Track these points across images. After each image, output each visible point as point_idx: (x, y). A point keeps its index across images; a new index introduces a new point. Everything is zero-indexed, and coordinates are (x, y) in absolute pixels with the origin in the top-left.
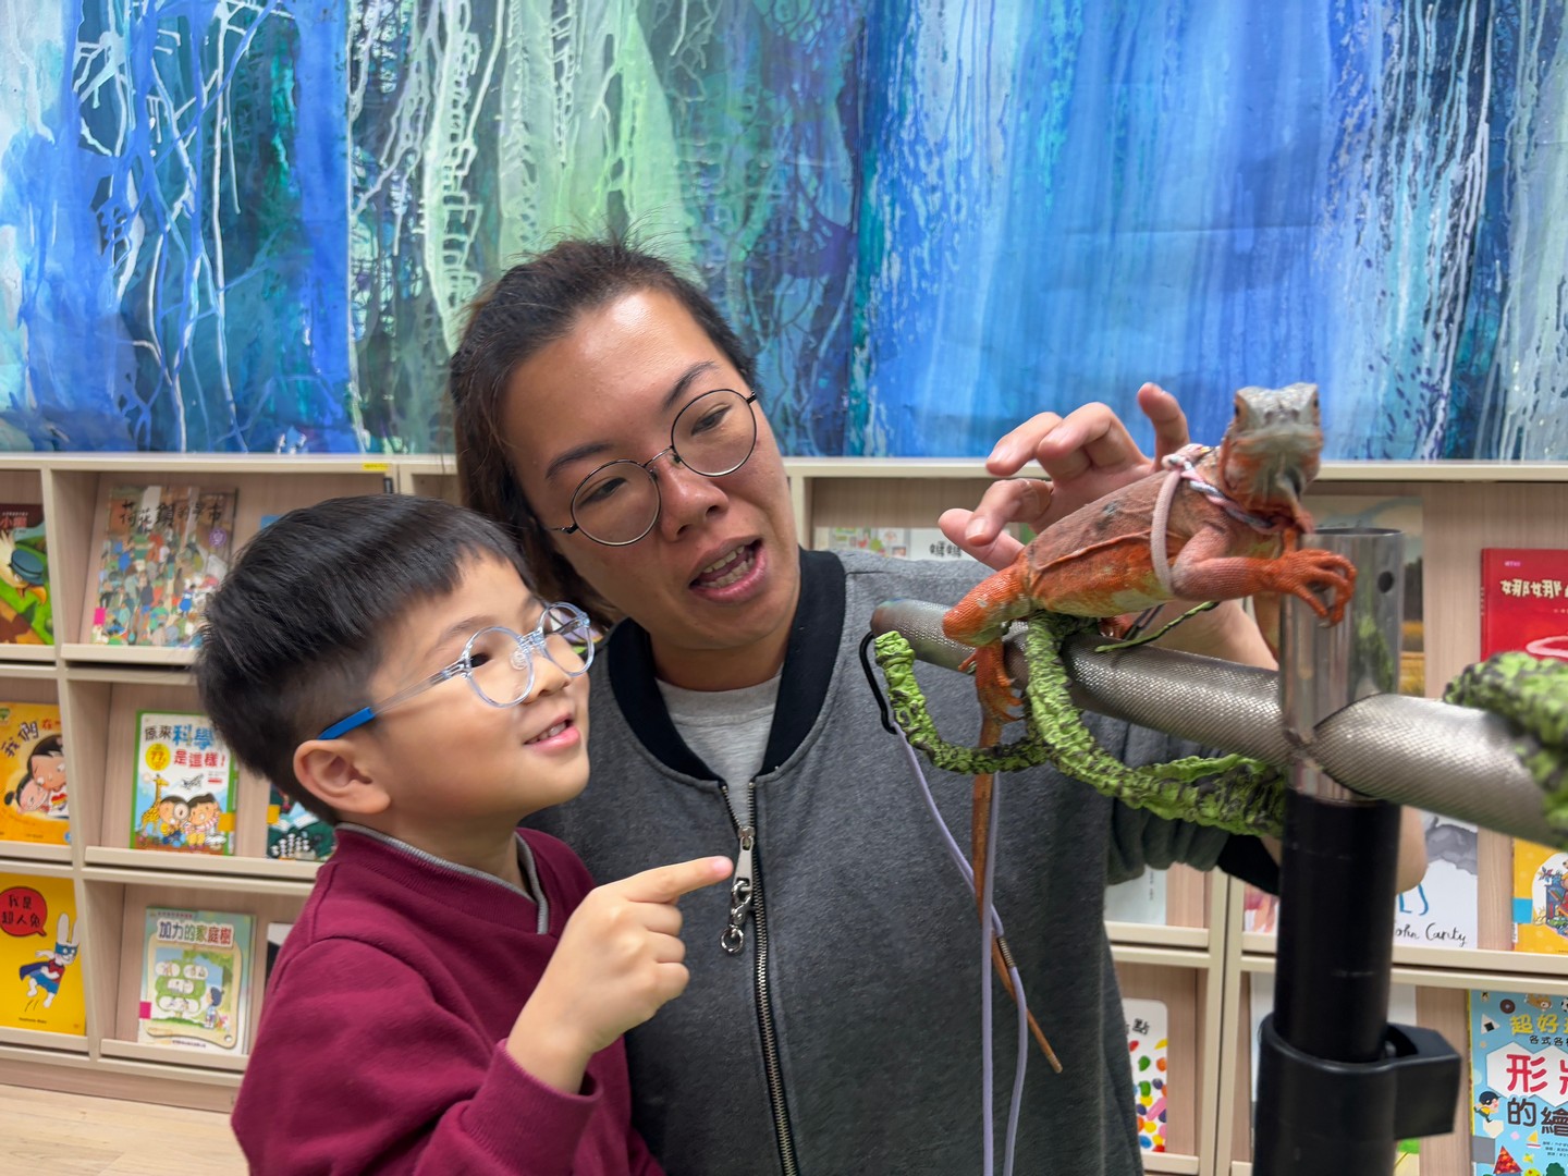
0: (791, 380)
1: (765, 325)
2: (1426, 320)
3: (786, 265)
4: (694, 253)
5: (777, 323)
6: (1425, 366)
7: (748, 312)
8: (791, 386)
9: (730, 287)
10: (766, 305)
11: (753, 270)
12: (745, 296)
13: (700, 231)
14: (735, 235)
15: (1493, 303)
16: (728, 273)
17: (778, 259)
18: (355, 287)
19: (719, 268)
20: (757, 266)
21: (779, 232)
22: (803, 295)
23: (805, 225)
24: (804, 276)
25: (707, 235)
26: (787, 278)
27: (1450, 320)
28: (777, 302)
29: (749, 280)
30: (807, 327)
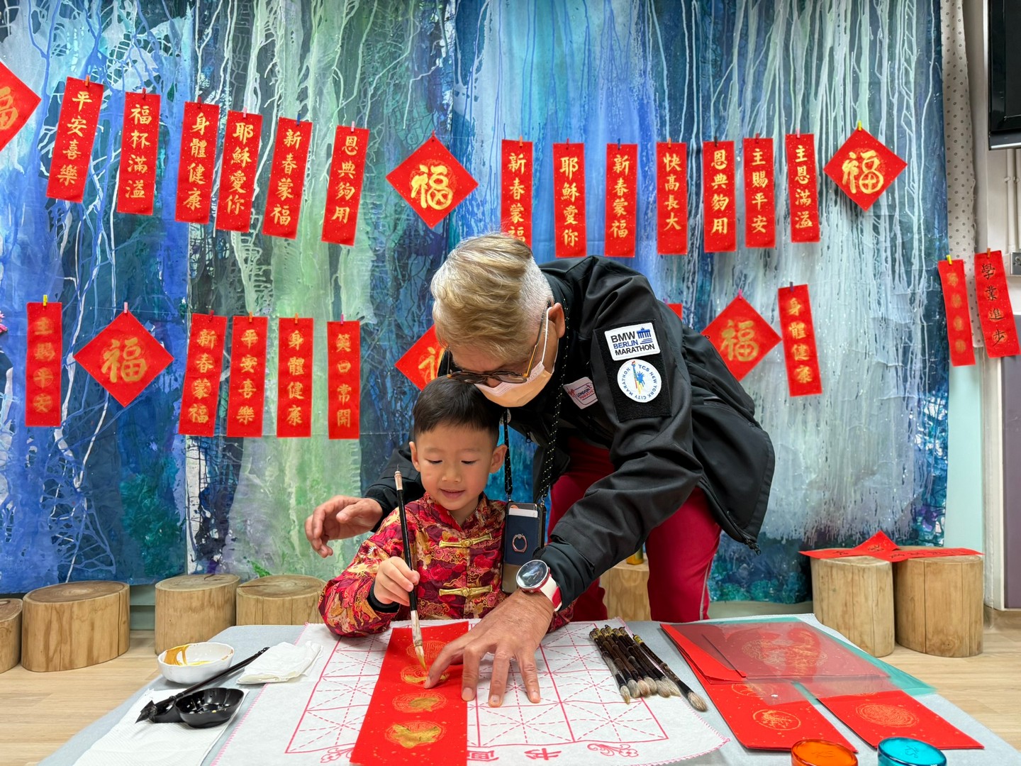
0: (416, 301)
1: (403, 276)
2: (683, 281)
3: (413, 249)
4: (370, 243)
5: (409, 275)
6: (684, 300)
7: (396, 270)
8: (416, 304)
9: (387, 258)
10: (404, 267)
11: (398, 252)
12: (394, 263)
13: (373, 233)
14: (390, 236)
15: (708, 275)
16: (386, 252)
17: (410, 247)
18: (192, 252)
19: (382, 250)
20: (400, 250)
21: (410, 235)
22: (422, 264)
23: (422, 233)
24: (422, 255)
25: (376, 235)
26: (414, 256)
27: (693, 281)
28: (409, 266)
29: (396, 256)
30: (423, 278)
